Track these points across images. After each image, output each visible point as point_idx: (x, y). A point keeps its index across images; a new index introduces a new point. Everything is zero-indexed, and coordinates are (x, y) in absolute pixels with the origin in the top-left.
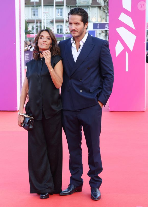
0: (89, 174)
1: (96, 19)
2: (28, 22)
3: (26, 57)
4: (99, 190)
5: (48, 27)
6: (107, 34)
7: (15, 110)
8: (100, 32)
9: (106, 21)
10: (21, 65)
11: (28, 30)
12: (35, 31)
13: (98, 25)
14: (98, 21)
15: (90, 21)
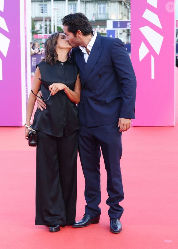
0: (108, 202)
1: (116, 16)
2: (35, 21)
3: (32, 61)
4: (119, 221)
5: (59, 26)
6: (130, 34)
7: (19, 125)
8: (121, 32)
9: (128, 19)
10: (26, 72)
11: (36, 29)
12: (43, 30)
13: (119, 23)
14: (119, 18)
15: (109, 19)
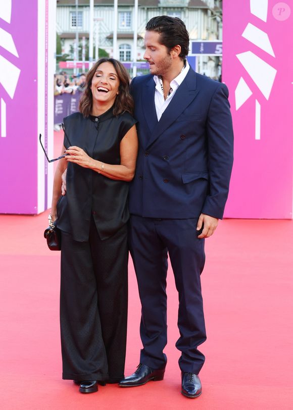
0: (179, 345)
1: (197, 33)
2: (62, 38)
3: (57, 106)
4: (198, 377)
5: (102, 48)
6: (220, 64)
8: (206, 60)
9: (218, 38)
13: (202, 45)
14: (202, 38)
